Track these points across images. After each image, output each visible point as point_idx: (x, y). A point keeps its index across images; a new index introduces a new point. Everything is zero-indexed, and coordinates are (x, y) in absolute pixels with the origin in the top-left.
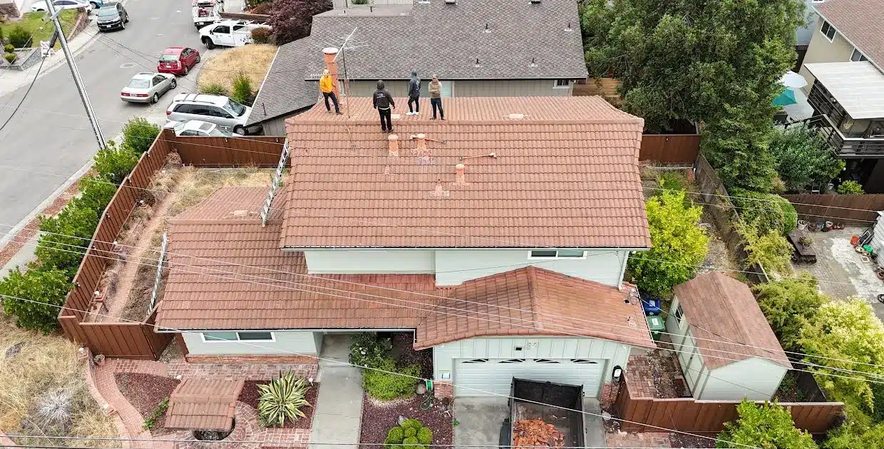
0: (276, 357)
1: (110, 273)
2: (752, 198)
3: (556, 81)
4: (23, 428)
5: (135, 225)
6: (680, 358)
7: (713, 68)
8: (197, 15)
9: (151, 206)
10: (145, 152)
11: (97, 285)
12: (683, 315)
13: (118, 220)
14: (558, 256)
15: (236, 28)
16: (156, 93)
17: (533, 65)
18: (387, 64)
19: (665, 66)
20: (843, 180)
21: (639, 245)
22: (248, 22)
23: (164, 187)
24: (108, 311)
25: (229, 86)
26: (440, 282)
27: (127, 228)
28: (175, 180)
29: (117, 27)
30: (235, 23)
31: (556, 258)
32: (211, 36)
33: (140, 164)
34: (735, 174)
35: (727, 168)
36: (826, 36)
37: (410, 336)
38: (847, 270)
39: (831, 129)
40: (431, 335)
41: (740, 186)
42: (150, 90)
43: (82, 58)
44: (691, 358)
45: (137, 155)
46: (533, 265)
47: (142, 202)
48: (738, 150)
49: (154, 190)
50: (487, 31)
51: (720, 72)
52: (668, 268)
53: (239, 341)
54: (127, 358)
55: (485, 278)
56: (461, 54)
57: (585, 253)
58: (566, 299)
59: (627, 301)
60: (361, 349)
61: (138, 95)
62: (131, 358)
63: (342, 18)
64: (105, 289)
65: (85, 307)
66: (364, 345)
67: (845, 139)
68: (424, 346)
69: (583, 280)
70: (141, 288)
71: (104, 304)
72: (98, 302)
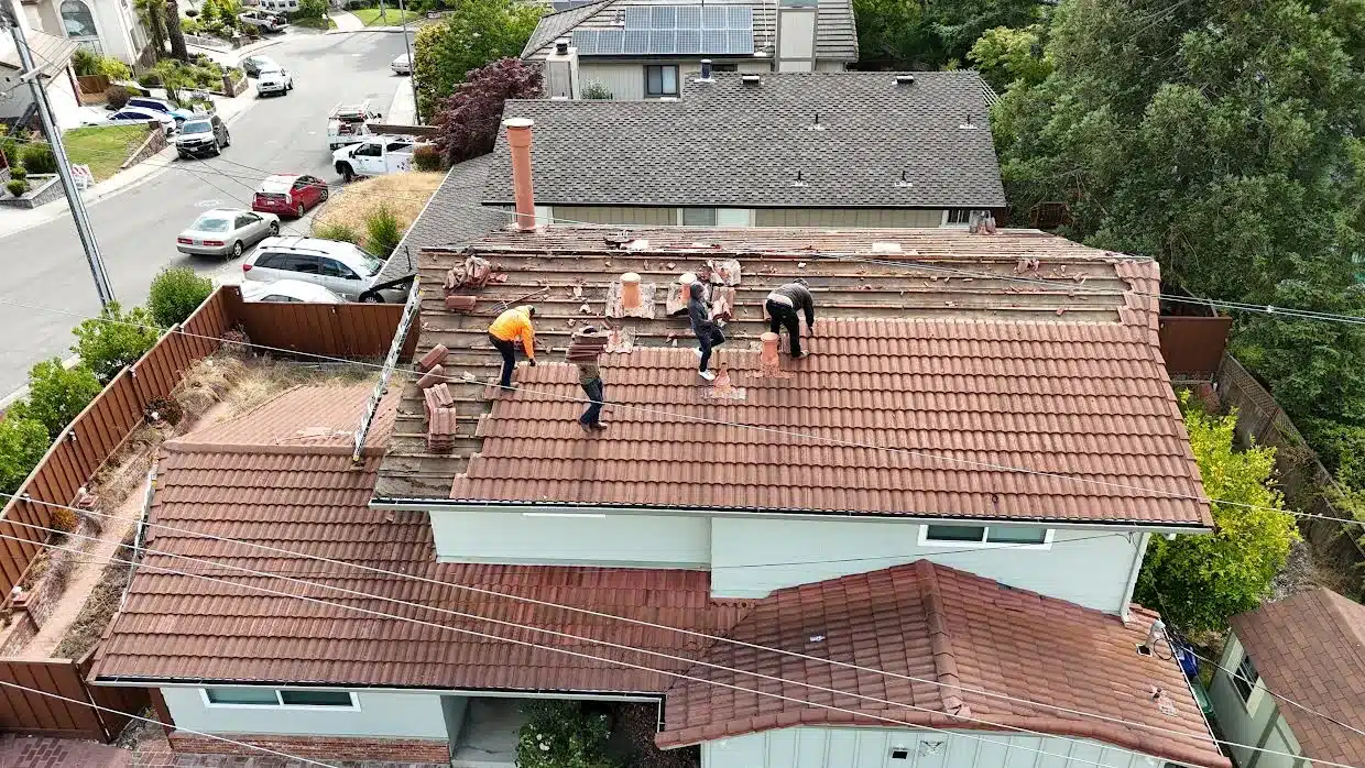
0: (360, 746)
1: (57, 553)
2: (1355, 438)
3: (946, 213)
5: (134, 457)
7: (1264, 185)
8: (336, 132)
9: (173, 424)
10: (176, 325)
11: (24, 575)
12: (1260, 681)
13: (97, 446)
14: (989, 540)
15: (391, 148)
16: (239, 242)
17: (903, 184)
18: (633, 178)
19: (1160, 186)
21: (1182, 518)
22: (412, 138)
23: (206, 391)
24: (37, 630)
25: (363, 230)
26: (721, 588)
27: (114, 463)
28: (232, 380)
29: (205, 152)
30: (391, 140)
31: (984, 544)
32: (351, 161)
33: (161, 346)
34: (1315, 391)
35: (1297, 379)
37: (650, 714)
40: (696, 713)
41: (1321, 415)
42: (229, 235)
43: (138, 192)
46: (931, 559)
47: (155, 415)
48: (1317, 343)
49: (183, 394)
50: (818, 127)
51: (1276, 195)
52: (1216, 575)
53: (282, 706)
54: (48, 735)
55: (821, 585)
56: (770, 164)
57: (1050, 534)
58: (1012, 641)
59: (1145, 650)
60: (539, 737)
61: (207, 243)
62: (56, 736)
63: (558, 103)
64: (39, 585)
66: (547, 727)
68: (678, 741)
69: (1041, 597)
70: (116, 584)
71: (29, 615)
72: (16, 610)
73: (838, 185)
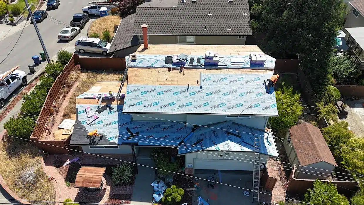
0: (119, 155)
3: (239, 37)
4: (16, 185)
5: (62, 96)
6: (289, 158)
9: (68, 88)
10: (66, 65)
11: (46, 122)
13: (55, 94)
14: (239, 117)
16: (72, 36)
17: (229, 29)
20: (360, 79)
23: (74, 79)
24: (50, 134)
25: (101, 34)
27: (58, 97)
28: (78, 76)
33: (64, 70)
35: (311, 76)
36: (354, 15)
37: (175, 150)
38: (361, 118)
39: (356, 57)
41: (316, 83)
42: (69, 34)
44: (294, 159)
45: (63, 66)
47: (65, 86)
48: (316, 68)
49: (70, 80)
50: (210, 14)
53: (105, 148)
56: (199, 24)
61: (65, 37)
63: (149, 8)
64: (49, 124)
65: (41, 132)
66: (156, 152)
67: (362, 61)
68: (181, 154)
71: (49, 130)
72: (46, 130)
73: (214, 30)
